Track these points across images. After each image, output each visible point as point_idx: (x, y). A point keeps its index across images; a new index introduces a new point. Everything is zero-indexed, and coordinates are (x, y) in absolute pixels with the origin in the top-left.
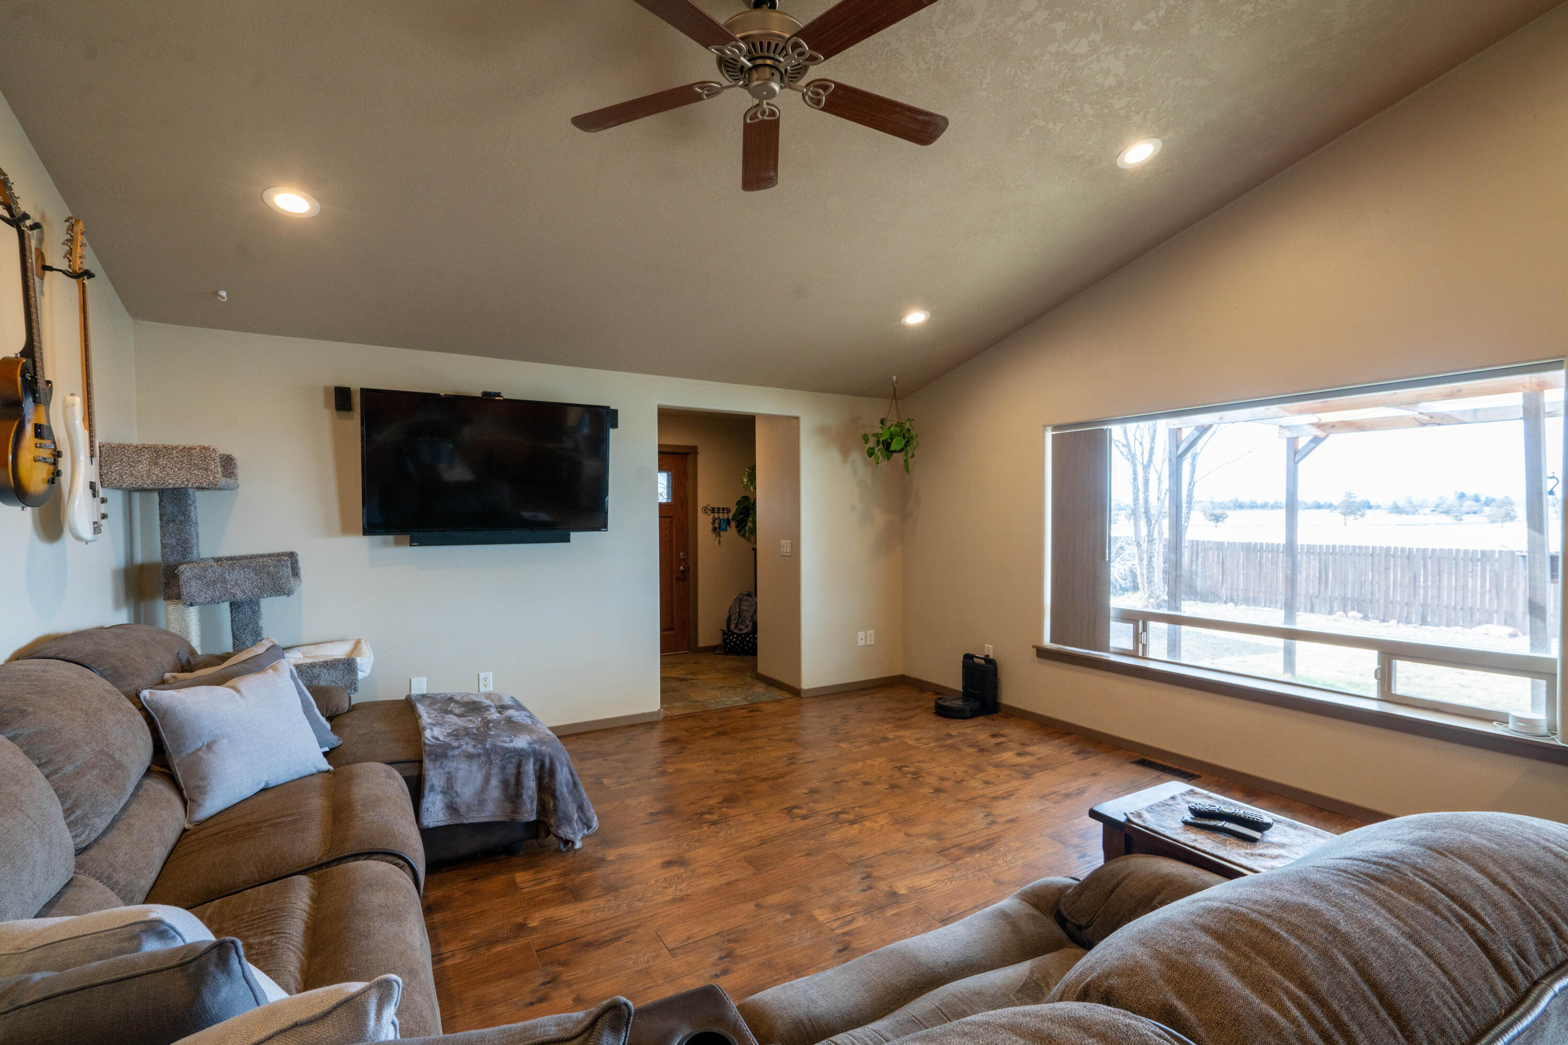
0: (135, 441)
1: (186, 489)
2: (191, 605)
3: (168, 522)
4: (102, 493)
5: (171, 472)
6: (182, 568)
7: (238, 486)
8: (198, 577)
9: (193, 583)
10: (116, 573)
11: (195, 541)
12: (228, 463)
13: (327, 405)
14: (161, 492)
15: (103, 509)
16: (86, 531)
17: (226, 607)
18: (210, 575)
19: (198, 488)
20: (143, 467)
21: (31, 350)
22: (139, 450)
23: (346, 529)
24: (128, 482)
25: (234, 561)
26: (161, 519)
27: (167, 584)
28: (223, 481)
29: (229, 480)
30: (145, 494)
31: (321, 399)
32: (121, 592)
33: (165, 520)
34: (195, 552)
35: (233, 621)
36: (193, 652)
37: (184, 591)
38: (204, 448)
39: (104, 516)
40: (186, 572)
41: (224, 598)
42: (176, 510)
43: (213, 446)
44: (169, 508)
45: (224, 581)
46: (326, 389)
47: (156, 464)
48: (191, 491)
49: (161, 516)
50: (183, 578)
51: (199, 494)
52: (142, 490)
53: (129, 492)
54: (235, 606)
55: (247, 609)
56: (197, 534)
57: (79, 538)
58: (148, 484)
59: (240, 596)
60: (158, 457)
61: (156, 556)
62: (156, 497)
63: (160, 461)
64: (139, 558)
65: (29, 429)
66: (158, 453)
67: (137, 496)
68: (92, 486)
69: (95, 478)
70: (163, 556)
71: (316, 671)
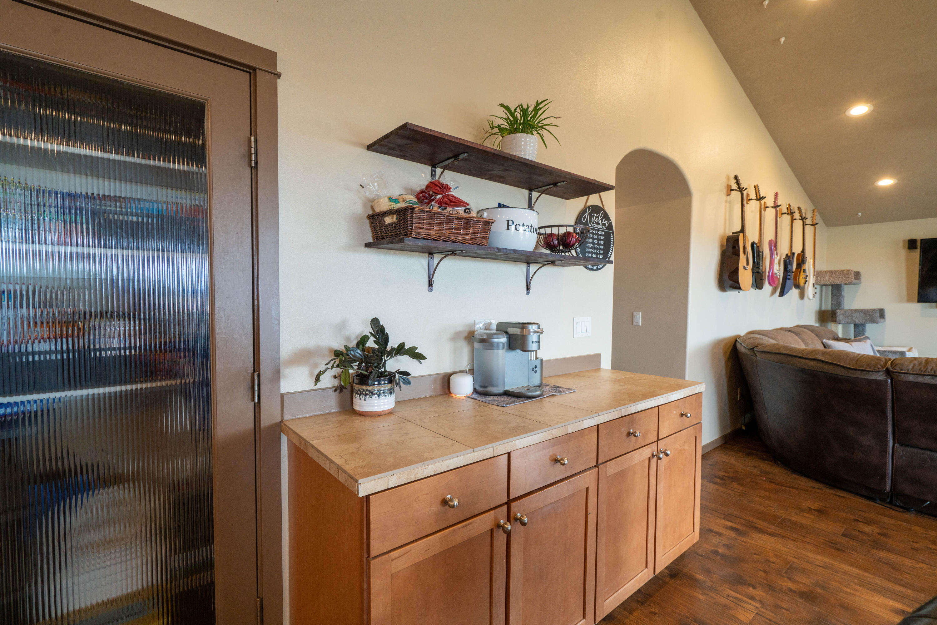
0: (825, 270)
1: (841, 284)
2: (840, 324)
3: (834, 296)
4: (816, 286)
5: (836, 279)
6: (837, 311)
7: (861, 283)
8: (843, 314)
9: (841, 316)
10: (816, 312)
11: (843, 303)
12: (857, 275)
13: (904, 248)
14: (833, 286)
15: (816, 291)
16: (811, 297)
17: (852, 326)
18: (847, 314)
19: (845, 284)
20: (827, 278)
21: (803, 251)
22: (826, 272)
23: (909, 300)
24: (822, 283)
25: (856, 311)
26: (832, 295)
27: (832, 317)
28: (854, 281)
29: (857, 281)
30: (827, 287)
31: (901, 244)
32: (817, 319)
33: (833, 295)
34: (842, 307)
35: (855, 332)
36: (839, 337)
37: (838, 319)
38: (848, 270)
39: (816, 293)
40: (839, 312)
41: (851, 322)
42: (837, 291)
43: (852, 269)
44: (835, 291)
45: (852, 316)
46: (904, 241)
47: (831, 276)
48: (843, 285)
49: (832, 294)
50: (838, 314)
51: (846, 287)
52: (826, 285)
53: (822, 286)
54: (856, 326)
55: (860, 328)
56: (844, 300)
57: (809, 299)
58: (828, 283)
59: (857, 322)
60: (832, 274)
61: (829, 307)
62: (830, 288)
63: (833, 276)
64: (823, 308)
65: (802, 271)
66: (832, 273)
67: (824, 287)
68: (813, 284)
69: (814, 282)
70: (832, 307)
71: (887, 354)
